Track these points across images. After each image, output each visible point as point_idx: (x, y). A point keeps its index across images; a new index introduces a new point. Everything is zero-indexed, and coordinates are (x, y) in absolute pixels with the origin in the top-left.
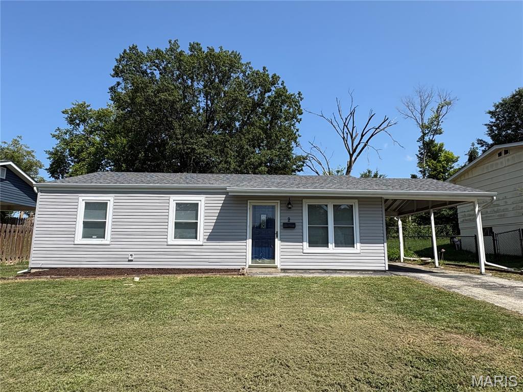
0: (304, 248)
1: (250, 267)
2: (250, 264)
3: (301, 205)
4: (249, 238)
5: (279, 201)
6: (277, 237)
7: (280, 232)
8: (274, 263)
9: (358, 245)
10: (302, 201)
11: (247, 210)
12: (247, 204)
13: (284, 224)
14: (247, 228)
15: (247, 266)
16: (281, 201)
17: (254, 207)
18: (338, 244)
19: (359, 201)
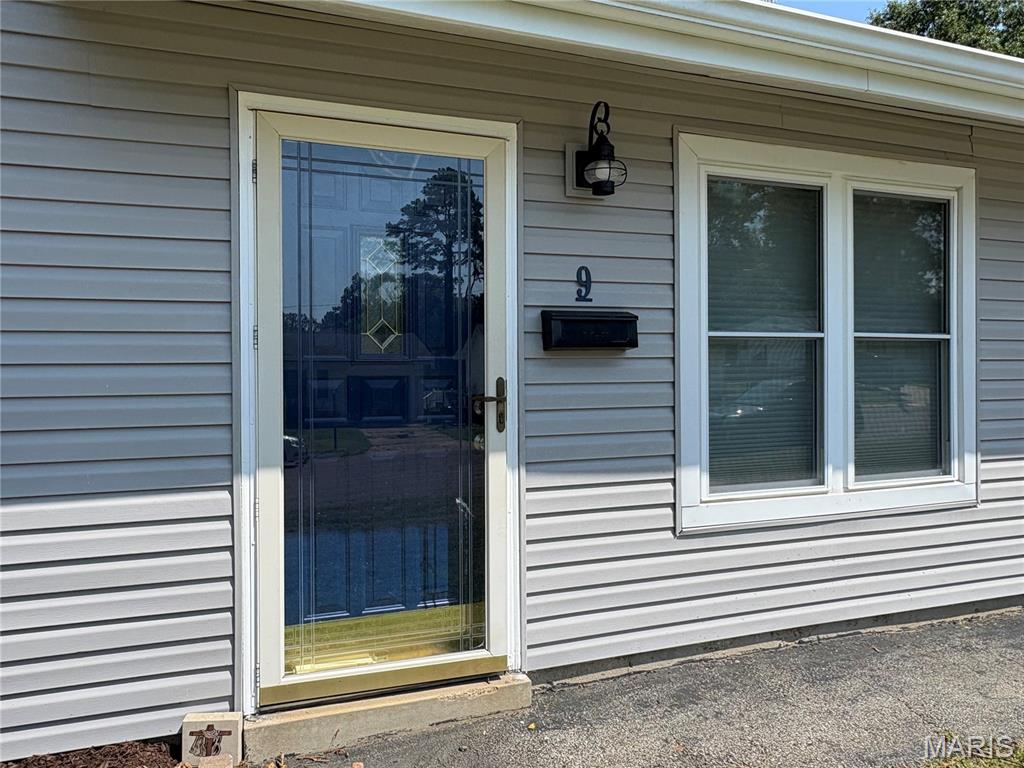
0: (685, 499)
1: (272, 704)
2: (275, 676)
3: (664, 177)
4: (259, 464)
5: (510, 130)
6: (501, 425)
7: (524, 384)
8: (479, 642)
9: (967, 465)
10: (672, 141)
11: (229, 182)
12: (229, 122)
13: (547, 317)
14: (233, 348)
15: (249, 704)
16: (524, 127)
17: (302, 159)
18: (872, 460)
19: (981, 181)
